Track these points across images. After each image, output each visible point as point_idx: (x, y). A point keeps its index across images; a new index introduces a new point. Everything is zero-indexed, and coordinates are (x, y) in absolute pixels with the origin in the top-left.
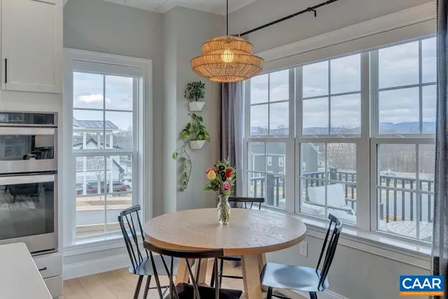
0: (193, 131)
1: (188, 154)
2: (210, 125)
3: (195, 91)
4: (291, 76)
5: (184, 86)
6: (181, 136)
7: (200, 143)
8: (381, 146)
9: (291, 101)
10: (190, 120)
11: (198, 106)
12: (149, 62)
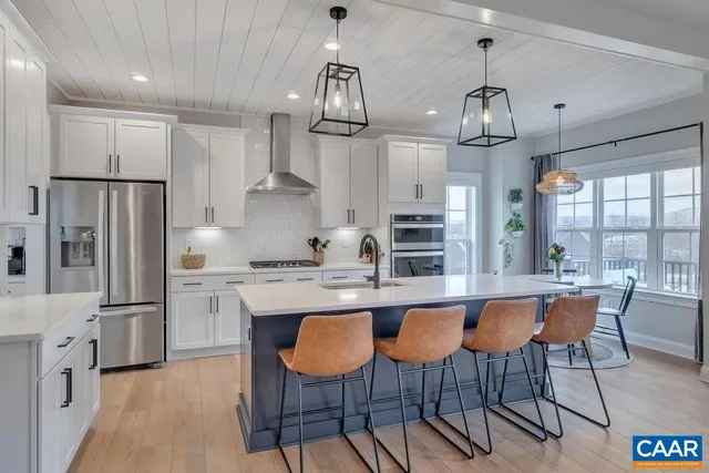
0: (514, 225)
1: (511, 241)
2: (525, 220)
3: (515, 196)
4: (595, 184)
5: (507, 193)
6: (506, 228)
7: (520, 233)
8: (666, 235)
9: (594, 202)
10: (512, 217)
11: (518, 206)
12: (480, 175)
